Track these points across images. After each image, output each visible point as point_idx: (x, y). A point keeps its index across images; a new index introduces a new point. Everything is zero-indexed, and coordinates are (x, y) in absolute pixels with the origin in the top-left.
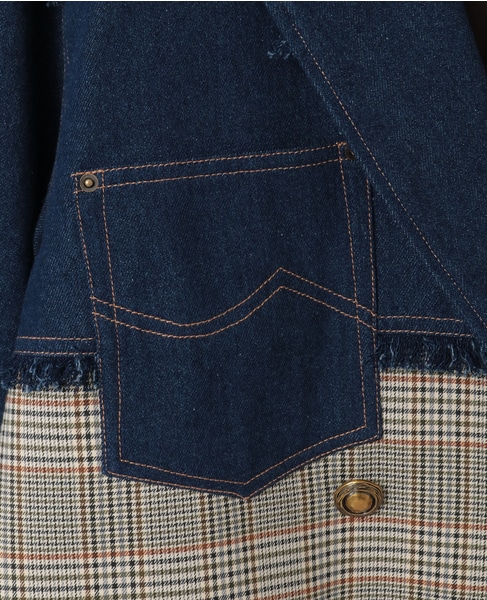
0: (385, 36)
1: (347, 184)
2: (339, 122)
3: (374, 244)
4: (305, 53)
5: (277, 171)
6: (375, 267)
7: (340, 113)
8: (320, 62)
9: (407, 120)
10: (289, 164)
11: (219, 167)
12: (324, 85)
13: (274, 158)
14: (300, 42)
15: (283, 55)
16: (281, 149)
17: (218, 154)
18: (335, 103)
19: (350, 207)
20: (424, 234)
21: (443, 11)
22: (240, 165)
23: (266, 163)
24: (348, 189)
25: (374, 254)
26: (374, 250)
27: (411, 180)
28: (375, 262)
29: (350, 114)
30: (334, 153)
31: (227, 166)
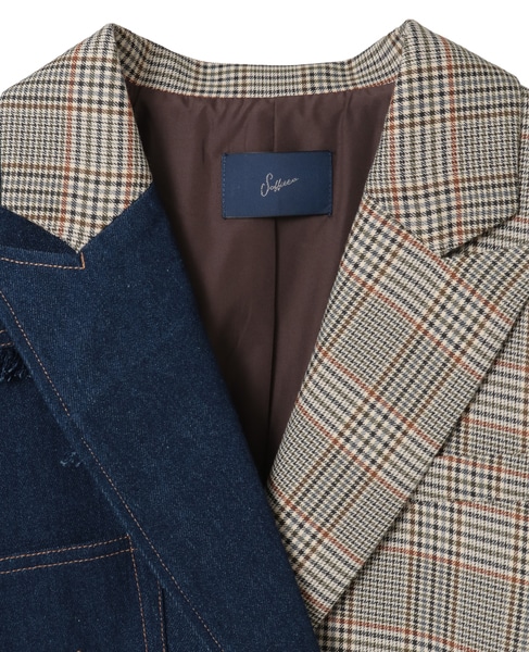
0: (166, 445)
1: (138, 571)
2: (125, 524)
3: (165, 624)
4: (93, 463)
5: (73, 564)
6: (167, 645)
7: (127, 516)
8: (107, 470)
9: (187, 519)
10: (84, 557)
11: (18, 563)
12: (111, 491)
13: (70, 553)
14: (89, 454)
15: (75, 463)
16: (76, 543)
17: (18, 551)
18: (121, 508)
19: (141, 591)
20: (205, 622)
21: (217, 422)
22: (39, 560)
23: (63, 557)
24: (140, 575)
25: (165, 633)
26: (165, 630)
27: (193, 573)
28: (166, 641)
29: (136, 517)
30: (125, 544)
31: (27, 562)
